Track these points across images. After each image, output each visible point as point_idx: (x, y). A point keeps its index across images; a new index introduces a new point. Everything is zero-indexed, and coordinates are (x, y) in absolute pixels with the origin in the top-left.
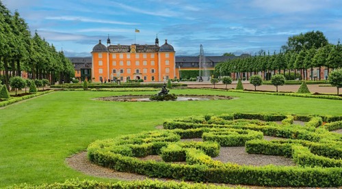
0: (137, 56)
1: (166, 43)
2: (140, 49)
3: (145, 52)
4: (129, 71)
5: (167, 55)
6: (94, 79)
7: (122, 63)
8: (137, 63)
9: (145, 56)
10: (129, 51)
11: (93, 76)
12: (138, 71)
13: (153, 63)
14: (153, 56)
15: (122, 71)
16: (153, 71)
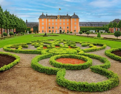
0: (61, 20)
1: (74, 14)
2: (62, 17)
3: (64, 18)
4: (56, 28)
5: (75, 20)
6: (39, 31)
7: (53, 24)
8: (61, 24)
9: (64, 20)
10: (57, 18)
11: (39, 30)
12: (61, 28)
13: (68, 24)
14: (68, 20)
15: (53, 28)
16: (68, 28)
